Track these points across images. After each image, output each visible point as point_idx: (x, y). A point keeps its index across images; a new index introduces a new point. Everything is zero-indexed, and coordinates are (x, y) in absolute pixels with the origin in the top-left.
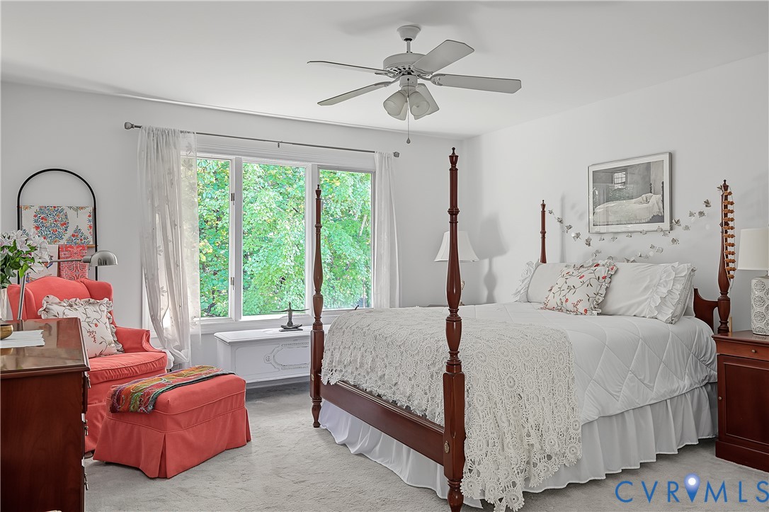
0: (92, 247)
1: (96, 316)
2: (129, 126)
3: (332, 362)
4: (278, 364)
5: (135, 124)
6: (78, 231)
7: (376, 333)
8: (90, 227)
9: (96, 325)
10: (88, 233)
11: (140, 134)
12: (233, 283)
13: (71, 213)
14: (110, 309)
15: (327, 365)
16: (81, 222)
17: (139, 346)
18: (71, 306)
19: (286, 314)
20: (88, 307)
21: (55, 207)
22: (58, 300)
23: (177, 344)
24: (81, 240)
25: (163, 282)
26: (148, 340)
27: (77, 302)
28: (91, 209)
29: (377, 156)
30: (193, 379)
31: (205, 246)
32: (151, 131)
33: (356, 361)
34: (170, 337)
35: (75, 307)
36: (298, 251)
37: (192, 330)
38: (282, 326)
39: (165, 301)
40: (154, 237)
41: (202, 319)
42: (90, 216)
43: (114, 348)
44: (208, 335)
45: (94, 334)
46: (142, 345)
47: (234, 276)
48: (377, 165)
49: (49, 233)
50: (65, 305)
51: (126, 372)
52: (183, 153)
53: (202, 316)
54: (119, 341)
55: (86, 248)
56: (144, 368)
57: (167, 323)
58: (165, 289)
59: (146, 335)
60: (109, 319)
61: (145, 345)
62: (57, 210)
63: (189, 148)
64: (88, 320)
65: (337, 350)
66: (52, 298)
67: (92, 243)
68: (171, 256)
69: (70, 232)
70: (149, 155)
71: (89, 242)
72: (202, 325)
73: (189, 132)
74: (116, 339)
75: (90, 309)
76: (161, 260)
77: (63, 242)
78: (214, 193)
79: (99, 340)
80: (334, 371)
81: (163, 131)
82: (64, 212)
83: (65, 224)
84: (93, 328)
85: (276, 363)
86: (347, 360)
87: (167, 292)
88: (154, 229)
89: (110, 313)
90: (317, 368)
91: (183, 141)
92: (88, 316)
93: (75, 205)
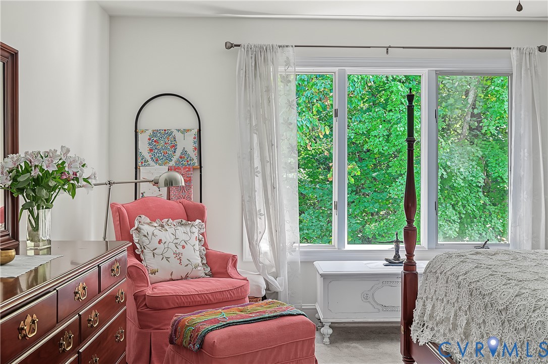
0: (197, 169)
1: (185, 237)
2: (230, 45)
3: (423, 314)
4: (378, 304)
5: (235, 43)
6: (184, 152)
7: (473, 285)
8: (195, 149)
9: (183, 247)
10: (194, 155)
11: (239, 52)
12: (336, 208)
13: (179, 136)
14: (202, 231)
15: (417, 318)
16: (187, 143)
17: (223, 270)
18: (163, 226)
19: (392, 246)
20: (179, 228)
21: (165, 130)
22: (148, 220)
23: (274, 270)
24: (188, 161)
25: (260, 204)
26: (235, 266)
27: (168, 223)
28: (196, 131)
29: (514, 53)
30: (254, 316)
31: (353, 169)
32: (249, 48)
33: (449, 319)
34: (267, 262)
35: (167, 227)
36: (445, 173)
37: (289, 257)
38: (387, 260)
39: (262, 224)
40: (251, 159)
41: (301, 245)
42: (195, 138)
43: (201, 271)
44: (308, 263)
45: (180, 256)
46: (227, 271)
47: (336, 200)
48: (515, 63)
49: (160, 155)
50: (156, 225)
51: (199, 299)
52: (281, 69)
53: (301, 242)
54: (208, 264)
55: (192, 170)
56: (219, 297)
57: (264, 246)
58: (262, 212)
59: (233, 260)
60: (200, 241)
61: (230, 270)
62: (168, 133)
63: (288, 64)
64: (176, 241)
65: (429, 300)
66: (145, 219)
67: (197, 164)
68: (268, 178)
69: (178, 154)
70: (247, 73)
71: (194, 163)
72: (301, 252)
73: (287, 46)
74: (205, 262)
75: (181, 229)
76: (258, 182)
77: (172, 164)
78: (362, 116)
79: (185, 262)
80: (425, 327)
81: (261, 47)
82: (173, 134)
83: (174, 146)
84: (180, 250)
85: (375, 301)
86: (440, 314)
87: (264, 215)
88: (252, 149)
89: (203, 234)
90: (408, 319)
91: (281, 56)
92: (177, 237)
93: (182, 128)
